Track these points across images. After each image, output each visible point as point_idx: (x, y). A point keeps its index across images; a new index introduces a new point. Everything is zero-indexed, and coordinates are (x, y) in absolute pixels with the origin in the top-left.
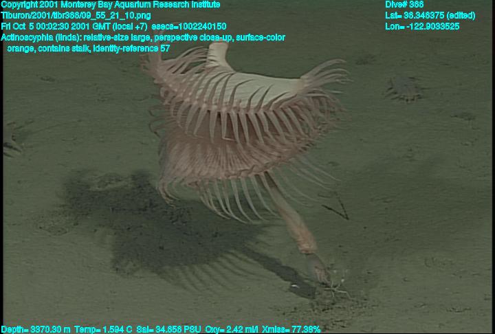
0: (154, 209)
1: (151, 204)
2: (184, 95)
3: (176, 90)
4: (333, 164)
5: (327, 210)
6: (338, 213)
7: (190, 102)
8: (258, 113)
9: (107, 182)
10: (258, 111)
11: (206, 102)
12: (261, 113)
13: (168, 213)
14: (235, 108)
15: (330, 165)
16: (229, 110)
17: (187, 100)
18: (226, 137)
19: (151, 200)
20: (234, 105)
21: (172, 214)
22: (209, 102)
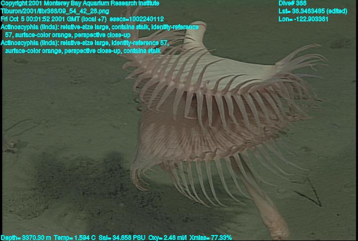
0: (125, 193)
1: (122, 188)
2: (153, 72)
3: (145, 67)
4: (307, 149)
5: (300, 197)
6: (310, 199)
7: (159, 79)
8: (225, 96)
9: (78, 165)
10: (225, 93)
11: (174, 80)
12: (228, 96)
13: (139, 197)
14: (202, 88)
15: (303, 150)
16: (196, 90)
17: (156, 76)
18: (188, 116)
19: (122, 184)
20: (202, 86)
21: (143, 198)
22: (177, 80)
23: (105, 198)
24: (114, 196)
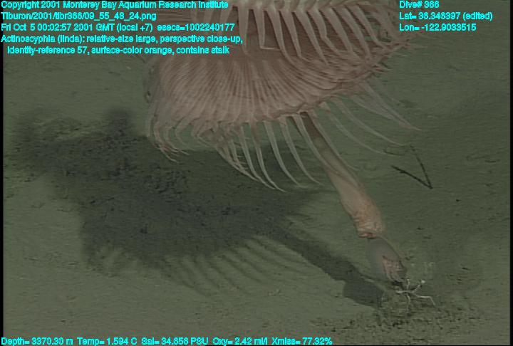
5: (400, 174)
21: (159, 180)
23: (102, 180)
24: (115, 177)
